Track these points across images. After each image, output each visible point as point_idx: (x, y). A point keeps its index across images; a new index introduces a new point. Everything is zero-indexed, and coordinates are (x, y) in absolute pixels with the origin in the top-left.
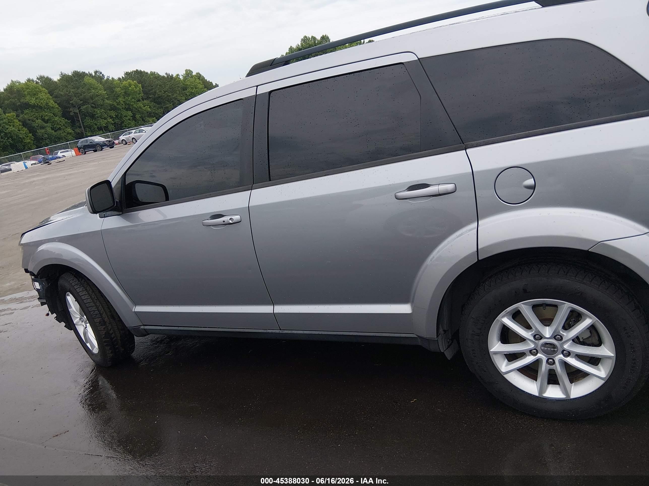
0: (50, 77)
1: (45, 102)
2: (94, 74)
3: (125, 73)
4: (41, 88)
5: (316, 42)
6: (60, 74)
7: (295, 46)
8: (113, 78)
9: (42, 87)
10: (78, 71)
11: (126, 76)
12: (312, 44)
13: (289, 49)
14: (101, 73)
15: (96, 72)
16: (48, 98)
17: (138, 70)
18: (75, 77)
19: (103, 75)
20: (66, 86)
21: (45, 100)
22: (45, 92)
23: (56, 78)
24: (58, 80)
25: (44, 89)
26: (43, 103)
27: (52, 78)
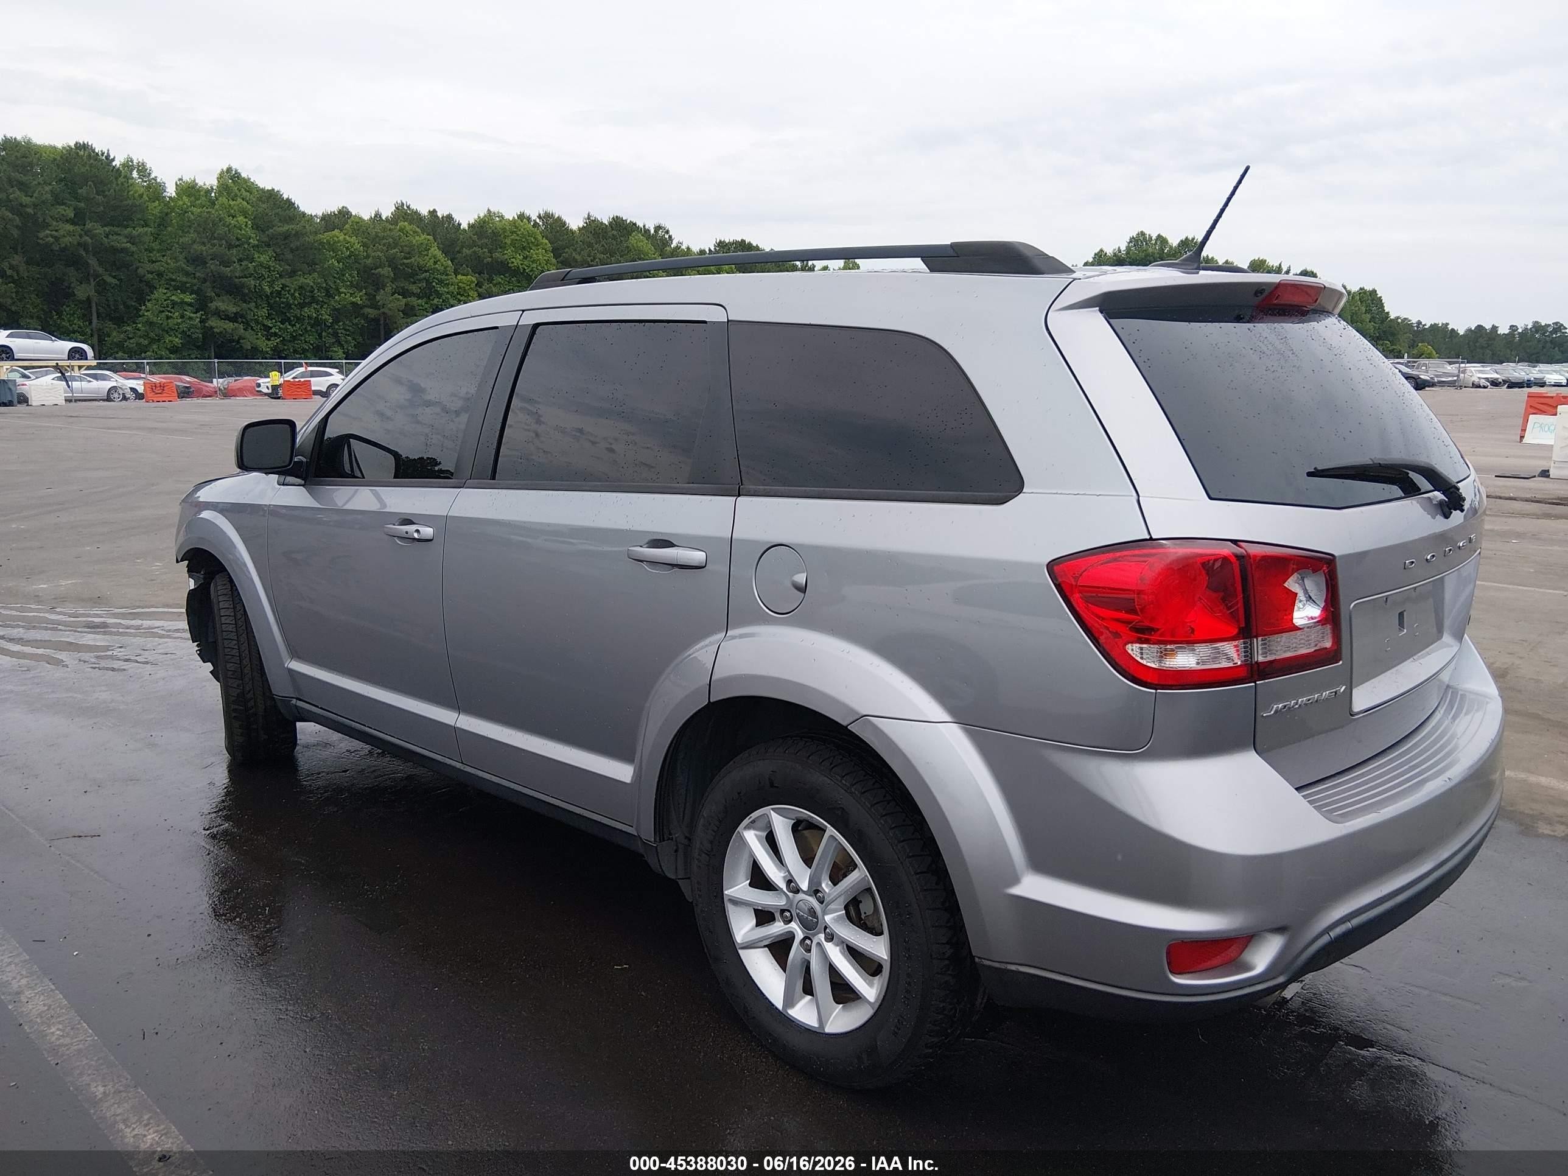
0: (564, 218)
1: (539, 268)
2: (652, 231)
3: (718, 241)
4: (540, 237)
5: (1166, 251)
6: (586, 216)
7: (1111, 252)
8: (688, 248)
9: (543, 237)
10: (624, 219)
11: (717, 248)
12: (1153, 253)
13: (1095, 254)
14: (667, 232)
15: (658, 228)
16: (547, 261)
17: (745, 241)
18: (613, 230)
19: (670, 237)
20: (590, 245)
21: (540, 264)
22: (546, 247)
23: (575, 222)
24: (580, 229)
25: (545, 241)
26: (535, 269)
27: (567, 222)
